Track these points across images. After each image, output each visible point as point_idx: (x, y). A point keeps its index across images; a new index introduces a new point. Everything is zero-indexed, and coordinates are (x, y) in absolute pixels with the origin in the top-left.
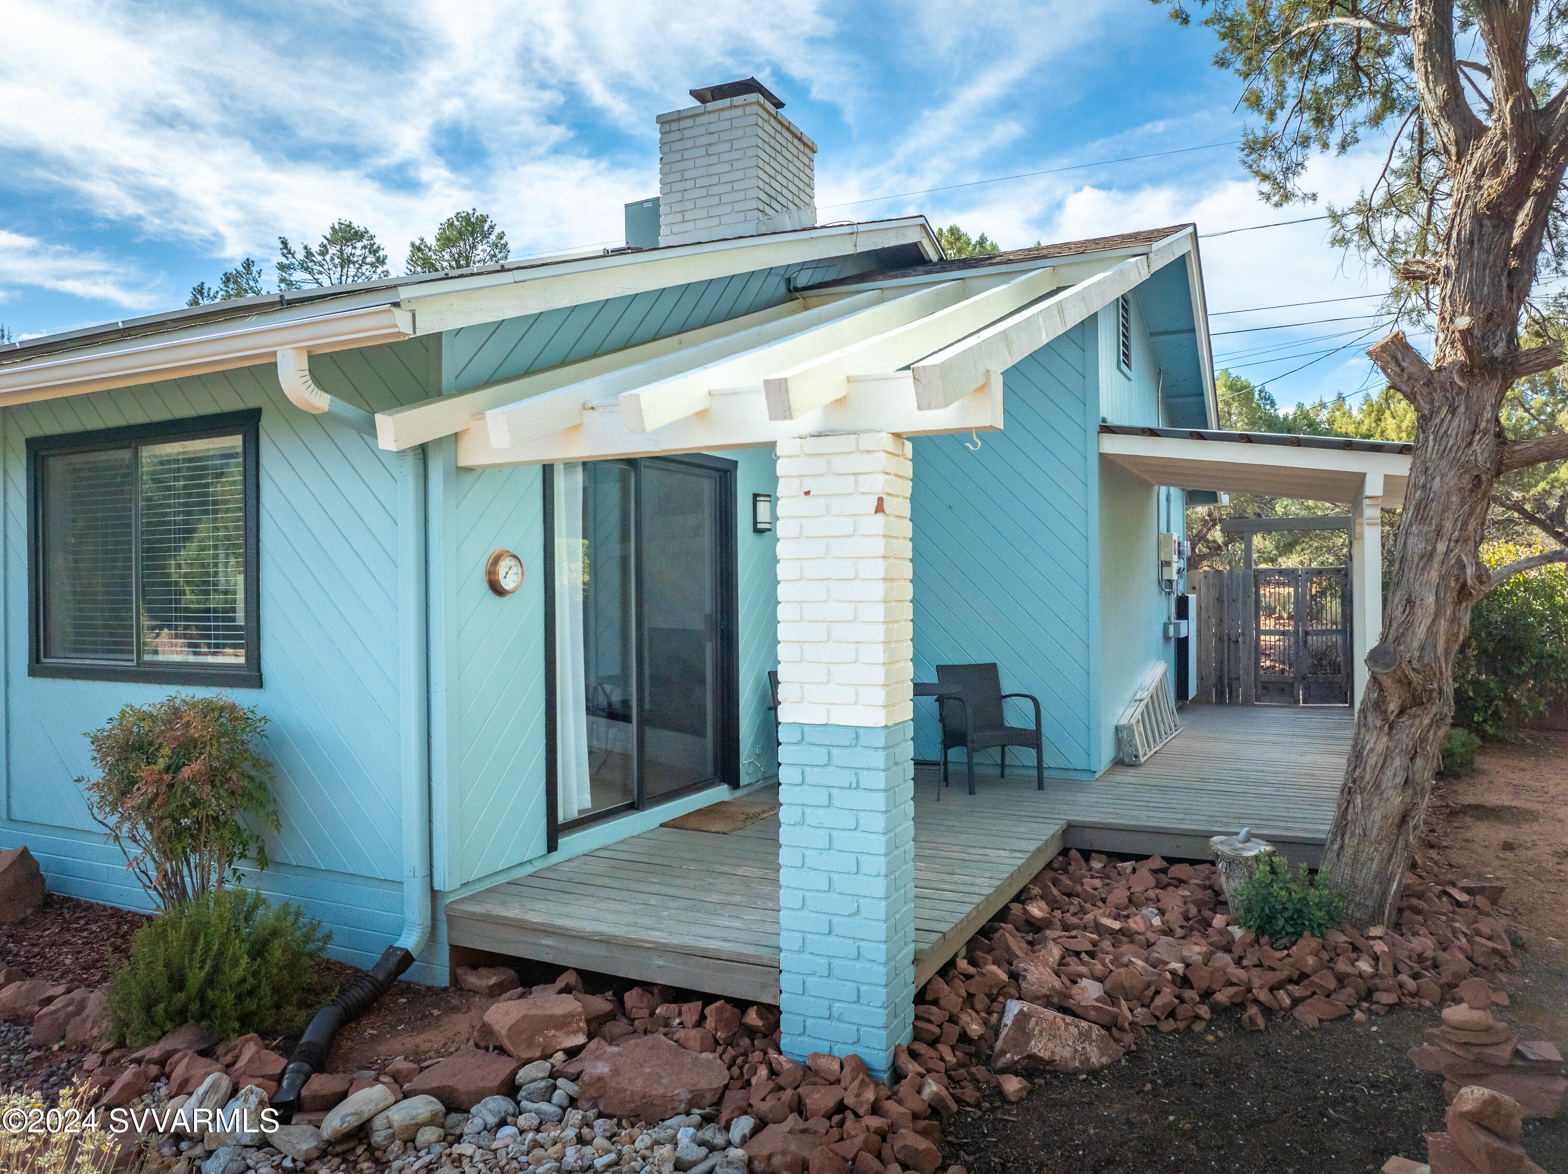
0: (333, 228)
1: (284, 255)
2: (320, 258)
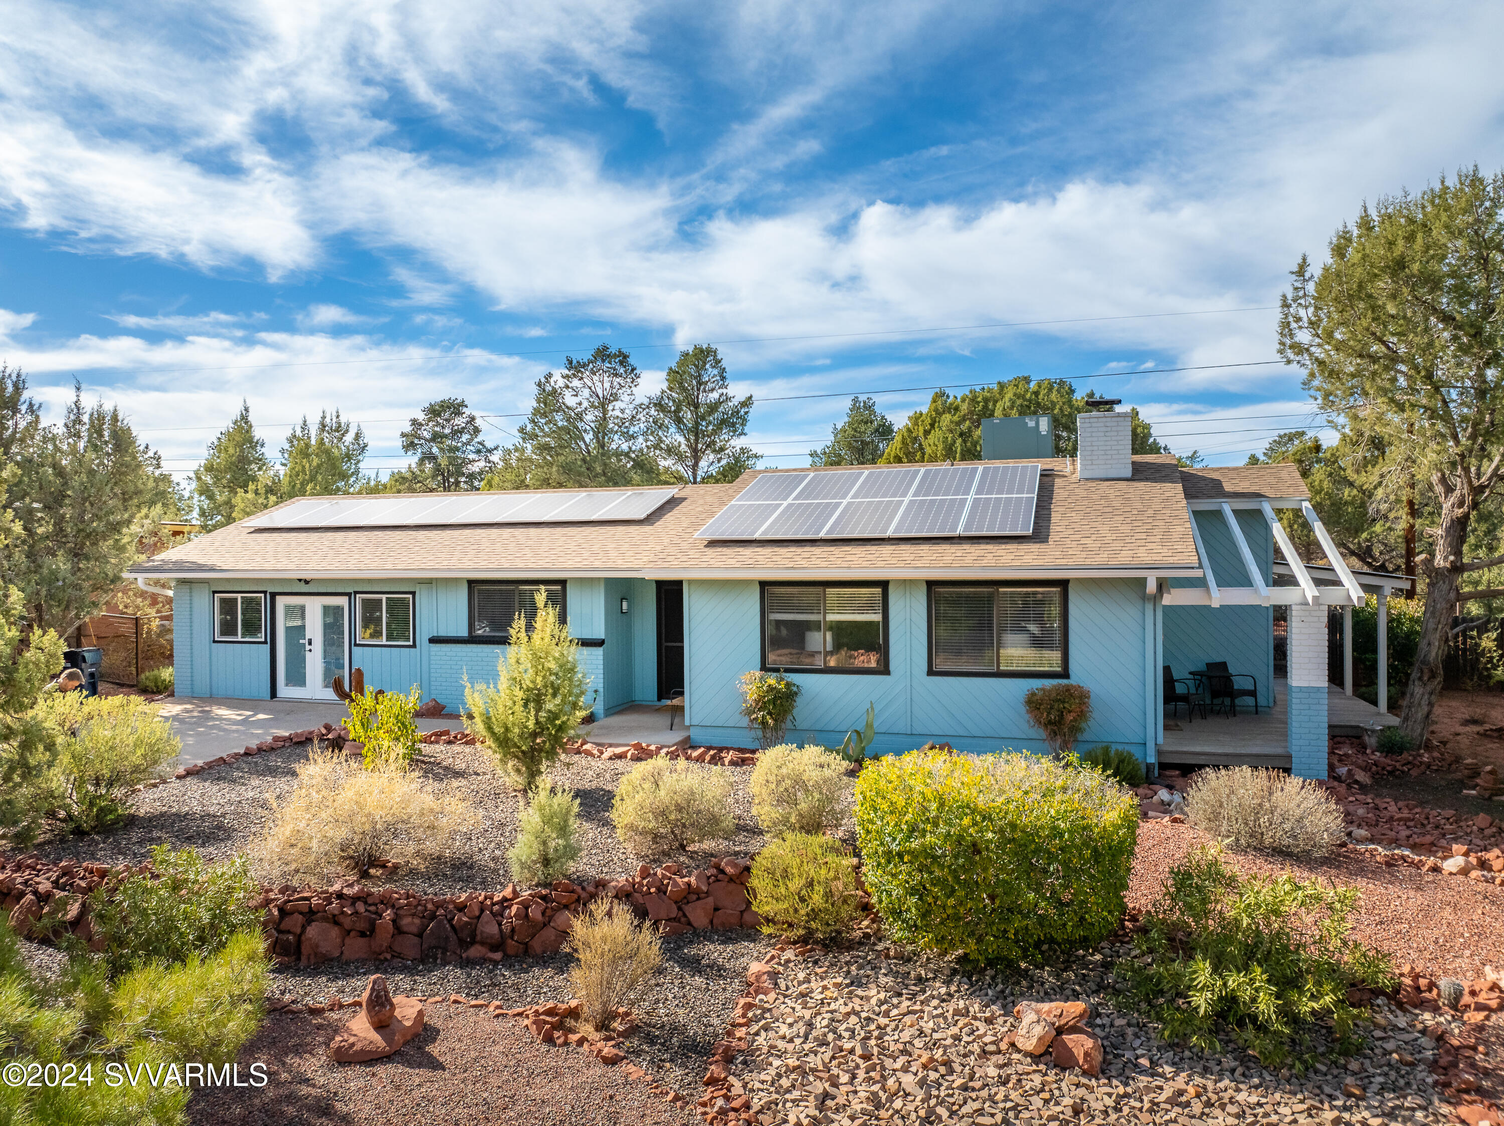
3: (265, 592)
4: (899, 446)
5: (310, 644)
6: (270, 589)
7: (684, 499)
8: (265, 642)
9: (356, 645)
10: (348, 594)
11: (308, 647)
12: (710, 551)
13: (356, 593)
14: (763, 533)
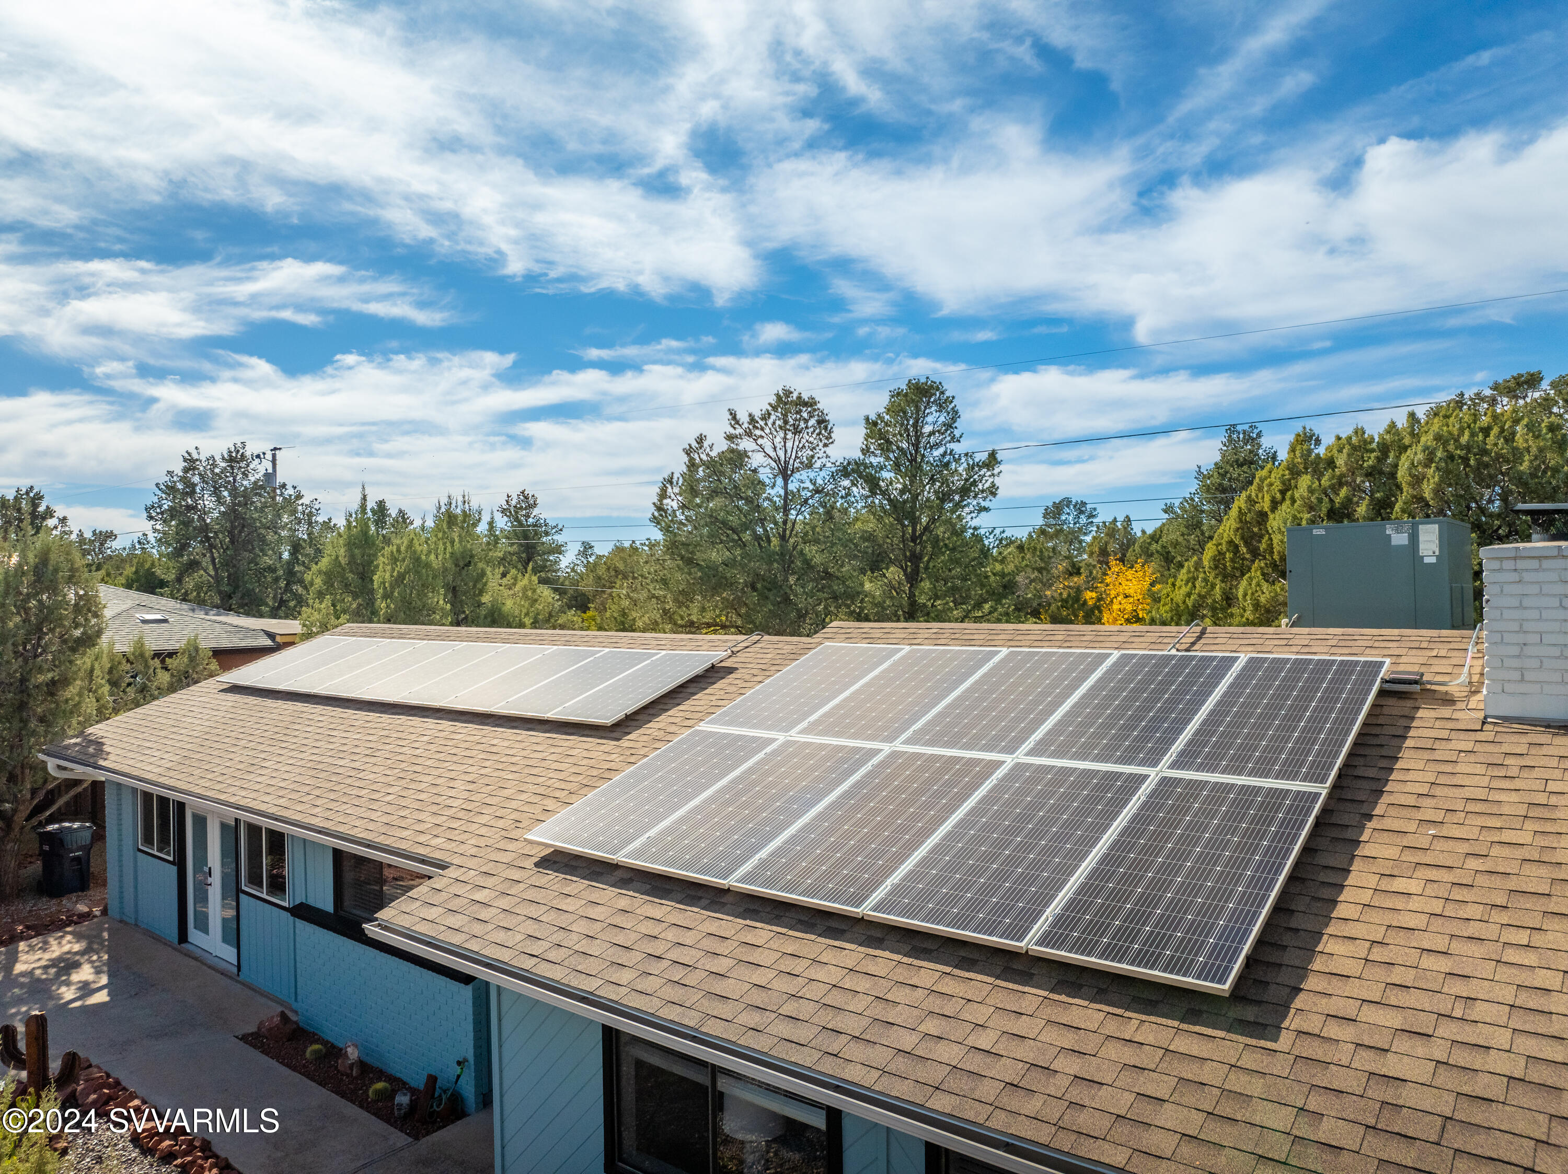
0: (778, 395)
1: (732, 426)
2: (762, 423)
4: (1235, 525)
5: (210, 874)
7: (731, 670)
8: (174, 863)
9: (242, 891)
11: (209, 880)
12: (551, 878)
14: (638, 853)
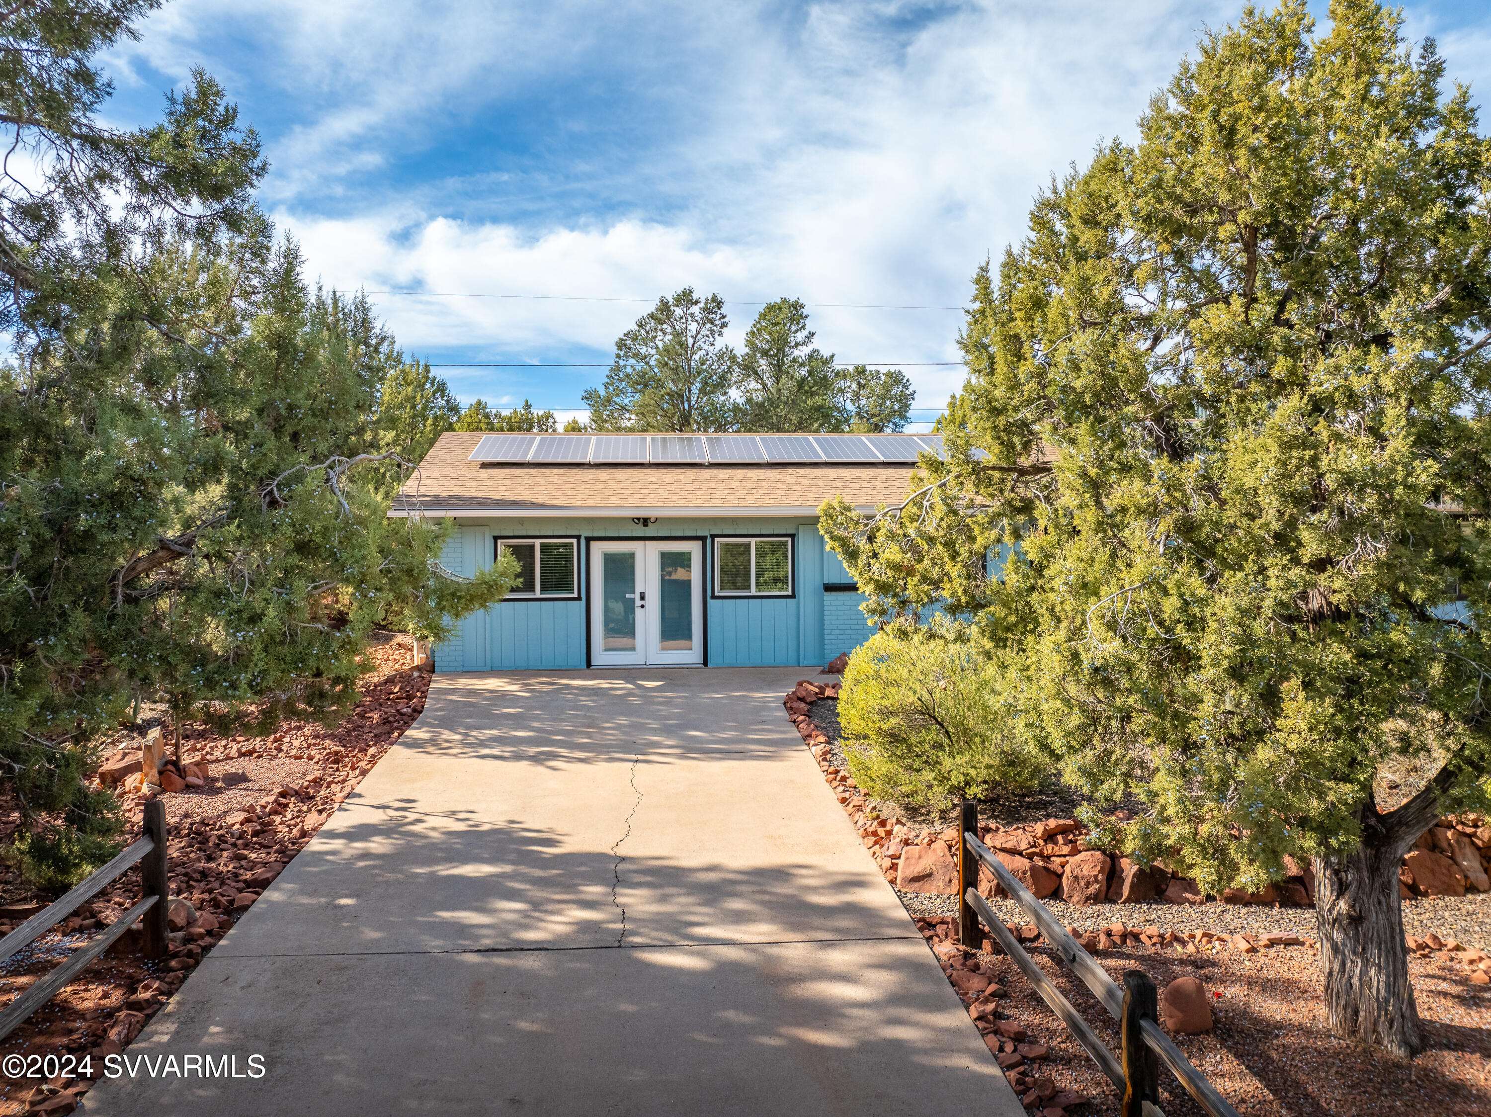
3: (578, 537)
5: (643, 598)
6: (585, 533)
8: (579, 598)
9: (713, 597)
10: (703, 539)
11: (638, 603)
13: (713, 537)
